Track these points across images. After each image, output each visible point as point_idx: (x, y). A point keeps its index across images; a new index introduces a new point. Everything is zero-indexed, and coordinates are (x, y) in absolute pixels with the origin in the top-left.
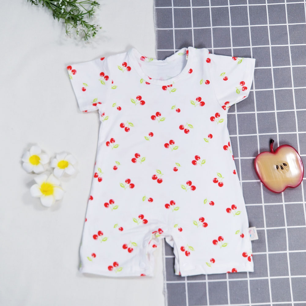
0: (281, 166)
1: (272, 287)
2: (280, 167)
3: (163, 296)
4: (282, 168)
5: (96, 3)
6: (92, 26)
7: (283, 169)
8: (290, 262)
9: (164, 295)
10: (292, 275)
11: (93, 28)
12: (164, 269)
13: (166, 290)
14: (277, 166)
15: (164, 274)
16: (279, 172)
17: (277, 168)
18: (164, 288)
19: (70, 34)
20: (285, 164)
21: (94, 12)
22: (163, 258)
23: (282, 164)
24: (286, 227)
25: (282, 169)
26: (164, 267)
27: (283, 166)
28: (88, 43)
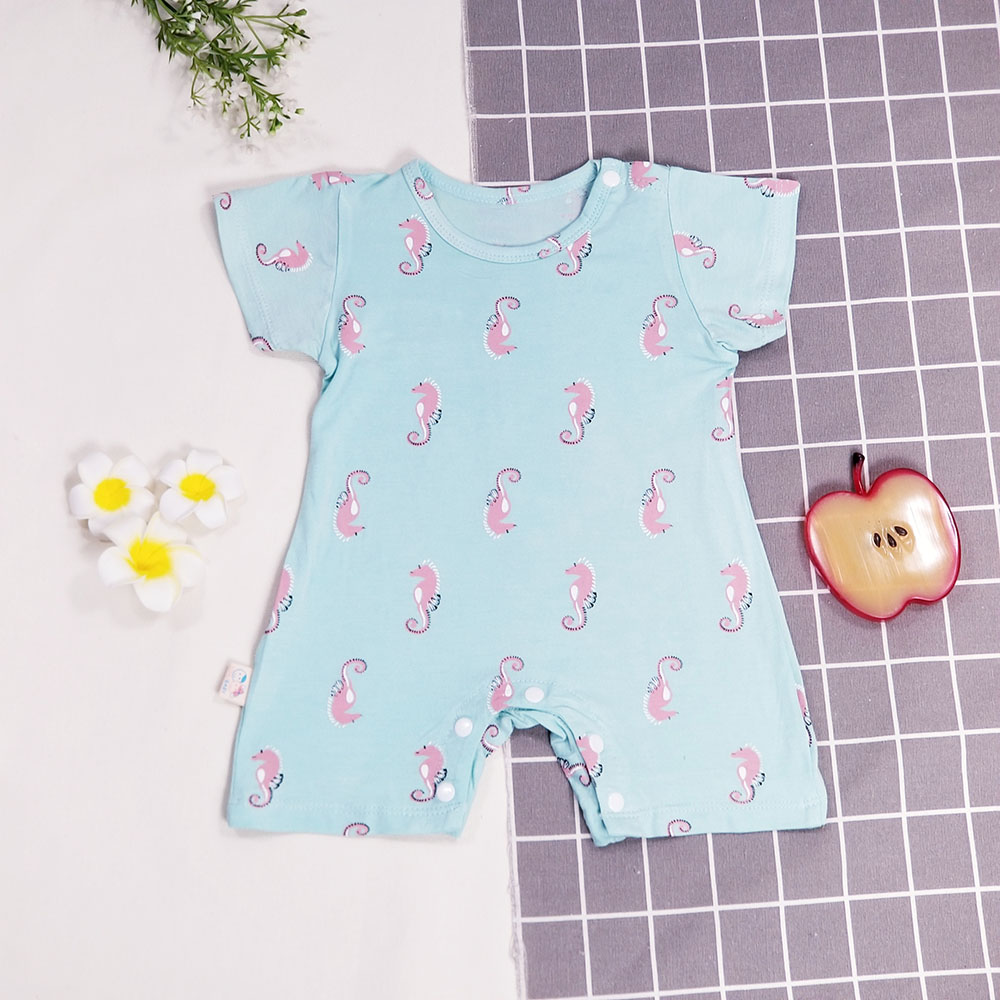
0: (889, 535)
1: (855, 928)
2: (885, 540)
3: (511, 965)
4: (892, 542)
5: (297, 31)
6: (274, 98)
7: (895, 545)
8: (912, 846)
9: (516, 960)
10: (917, 888)
11: (274, 102)
12: (512, 880)
13: (521, 945)
14: (876, 535)
15: (513, 896)
16: (885, 555)
17: (877, 541)
18: (516, 941)
19: (204, 105)
20: (900, 530)
21: (284, 56)
22: (510, 843)
23: (894, 530)
24: (898, 737)
25: (891, 544)
26: (512, 872)
27: (896, 536)
28: (250, 147)
